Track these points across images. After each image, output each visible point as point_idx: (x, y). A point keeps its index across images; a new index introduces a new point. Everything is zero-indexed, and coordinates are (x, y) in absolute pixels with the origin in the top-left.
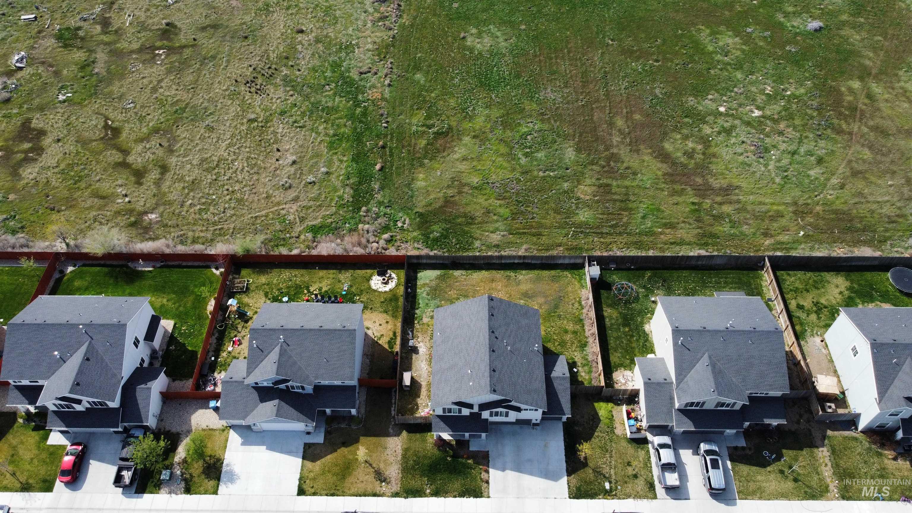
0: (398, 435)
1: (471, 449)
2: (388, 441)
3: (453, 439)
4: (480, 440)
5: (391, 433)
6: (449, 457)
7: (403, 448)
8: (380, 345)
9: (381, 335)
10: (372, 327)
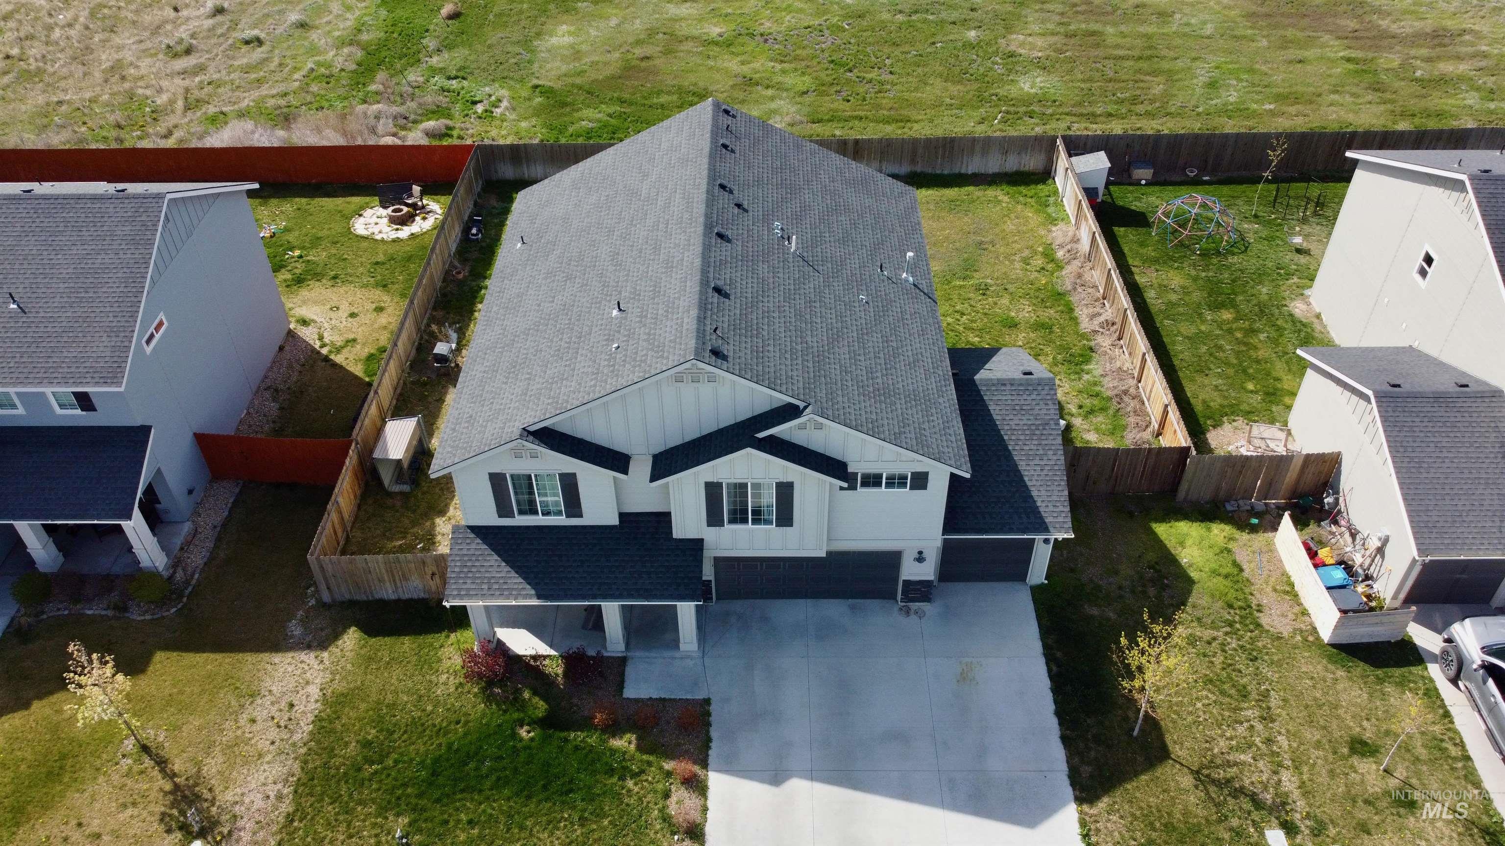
0: (321, 643)
1: (630, 692)
2: (269, 667)
3: (553, 653)
4: (674, 658)
5: (292, 637)
6: (526, 728)
7: (329, 694)
8: (335, 365)
9: (348, 341)
10: (323, 320)
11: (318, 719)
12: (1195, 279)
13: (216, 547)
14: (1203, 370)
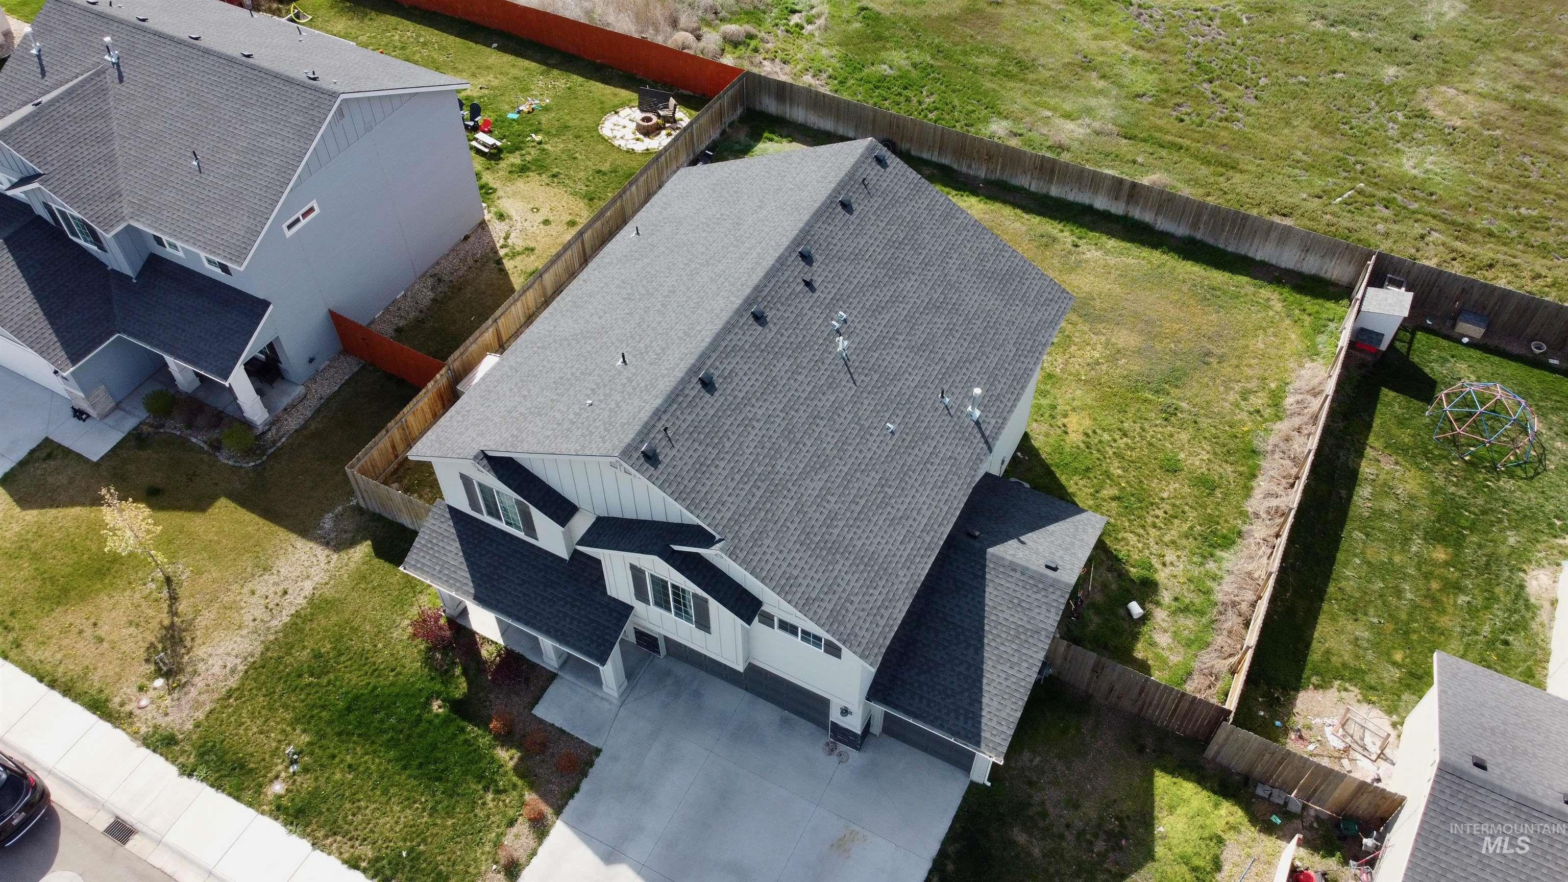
0: (339, 544)
1: (540, 711)
2: (290, 549)
3: (501, 642)
4: (595, 695)
5: (321, 528)
6: (439, 702)
7: (317, 595)
8: (503, 271)
9: (527, 249)
10: (518, 218)
11: (297, 615)
12: (1435, 492)
13: (313, 418)
14: (1354, 611)
